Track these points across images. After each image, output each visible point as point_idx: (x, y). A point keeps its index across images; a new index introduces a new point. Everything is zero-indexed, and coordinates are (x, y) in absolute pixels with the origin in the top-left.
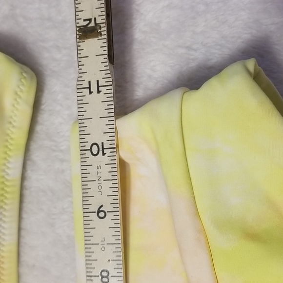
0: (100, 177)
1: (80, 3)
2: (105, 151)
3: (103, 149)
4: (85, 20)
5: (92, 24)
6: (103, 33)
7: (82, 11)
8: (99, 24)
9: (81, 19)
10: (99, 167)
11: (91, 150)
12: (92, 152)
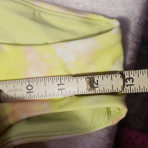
0: (16, 91)
1: (107, 78)
2: (29, 93)
3: (30, 92)
4: (97, 81)
5: (95, 86)
6: (90, 92)
7: (103, 79)
8: (95, 89)
9: (98, 78)
10: (21, 90)
11: (29, 85)
12: (28, 86)
